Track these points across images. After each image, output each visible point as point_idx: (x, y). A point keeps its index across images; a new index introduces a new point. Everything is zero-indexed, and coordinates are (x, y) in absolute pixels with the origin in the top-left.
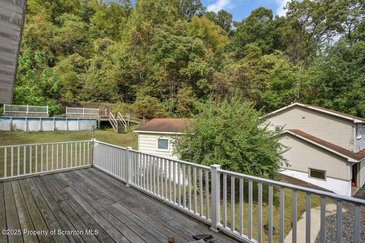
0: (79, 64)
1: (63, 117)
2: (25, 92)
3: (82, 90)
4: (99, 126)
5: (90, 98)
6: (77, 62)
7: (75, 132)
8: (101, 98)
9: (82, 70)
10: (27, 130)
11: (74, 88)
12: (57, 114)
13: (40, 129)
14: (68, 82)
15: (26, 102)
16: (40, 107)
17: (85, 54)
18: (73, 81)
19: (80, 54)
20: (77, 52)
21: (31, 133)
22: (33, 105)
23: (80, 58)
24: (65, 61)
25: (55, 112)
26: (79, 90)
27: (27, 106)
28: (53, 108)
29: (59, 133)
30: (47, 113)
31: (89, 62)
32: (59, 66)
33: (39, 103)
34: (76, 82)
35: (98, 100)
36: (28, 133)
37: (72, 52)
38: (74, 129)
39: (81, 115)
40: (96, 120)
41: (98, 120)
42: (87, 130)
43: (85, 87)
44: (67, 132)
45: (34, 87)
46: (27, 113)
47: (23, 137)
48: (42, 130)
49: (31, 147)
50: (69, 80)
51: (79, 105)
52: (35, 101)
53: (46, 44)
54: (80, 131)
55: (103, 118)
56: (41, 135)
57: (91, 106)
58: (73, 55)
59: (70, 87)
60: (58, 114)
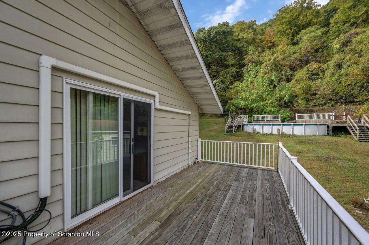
0: (315, 71)
1: (293, 123)
2: (265, 105)
3: (317, 97)
4: (331, 132)
5: (325, 104)
6: (313, 71)
7: (300, 136)
8: (342, 100)
9: (318, 76)
10: (262, 133)
11: (308, 96)
12: (287, 121)
13: (271, 132)
14: (302, 91)
15: (265, 113)
16: (275, 115)
17: (323, 60)
18: (307, 89)
19: (316, 62)
20: (313, 61)
21: (264, 135)
22: (270, 114)
23: (316, 65)
24: (301, 74)
25: (286, 119)
26: (314, 97)
27: (266, 115)
28: (285, 115)
29: (285, 137)
30: (280, 120)
31: (327, 65)
32: (295, 80)
33: (274, 113)
34: (310, 90)
35: (336, 104)
36: (262, 135)
37: (307, 62)
38: (300, 134)
39: (311, 121)
40: (325, 125)
41: (329, 125)
42: (313, 135)
43: (319, 93)
44: (292, 136)
45: (270, 101)
46: (266, 120)
47: (259, 137)
48: (272, 133)
49: (261, 145)
50: (302, 90)
51: (312, 111)
52: (271, 111)
53: (286, 65)
54: (305, 136)
55: (339, 123)
56: (271, 137)
57: (324, 111)
58: (309, 65)
59: (304, 96)
60: (289, 120)
